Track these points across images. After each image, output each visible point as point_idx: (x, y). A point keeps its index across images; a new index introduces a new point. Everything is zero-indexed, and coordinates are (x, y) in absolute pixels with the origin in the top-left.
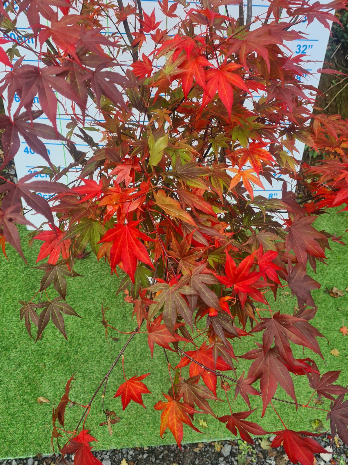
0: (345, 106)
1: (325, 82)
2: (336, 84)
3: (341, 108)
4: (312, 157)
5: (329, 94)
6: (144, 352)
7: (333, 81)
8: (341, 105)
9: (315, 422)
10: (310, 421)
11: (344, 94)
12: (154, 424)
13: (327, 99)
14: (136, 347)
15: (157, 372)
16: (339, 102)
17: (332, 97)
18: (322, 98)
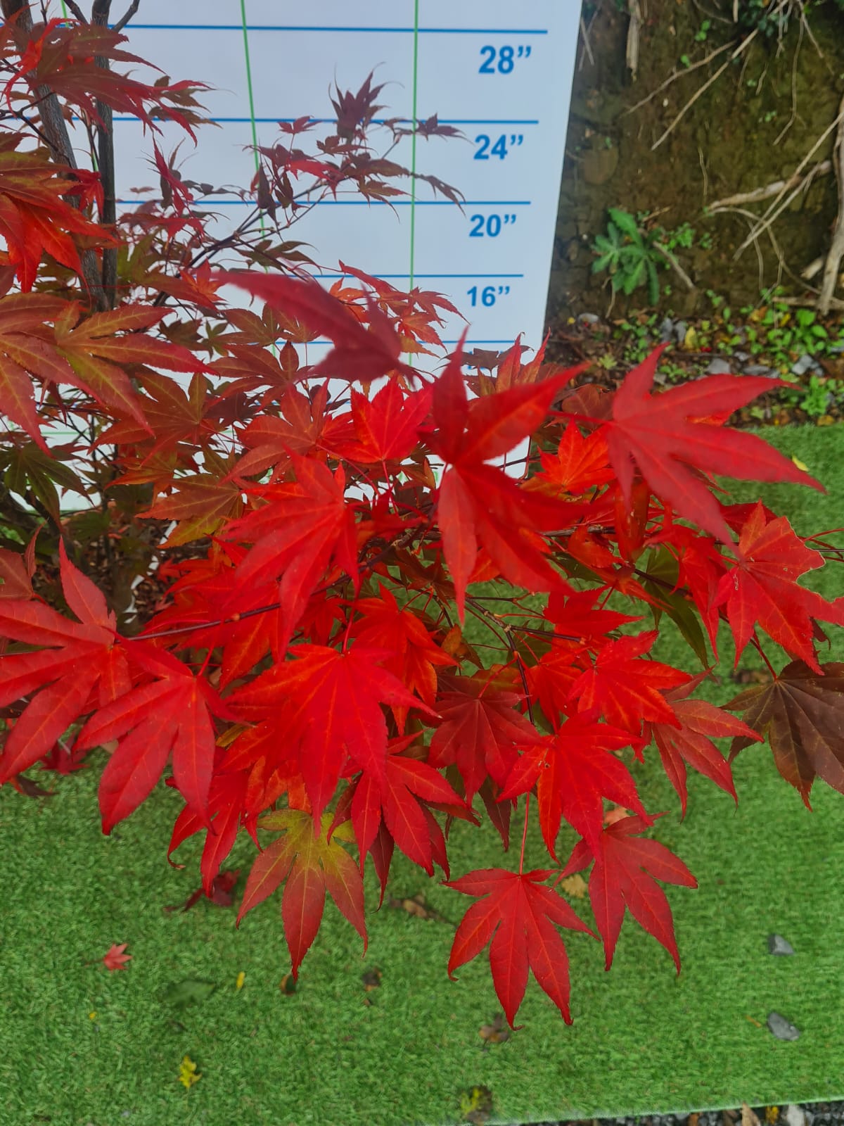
0: (723, 136)
1: (660, 60)
2: (692, 67)
3: (707, 141)
4: (621, 292)
5: (671, 99)
6: (40, 877)
7: (685, 59)
8: (707, 132)
9: (471, 1096)
10: (460, 1091)
11: (718, 99)
12: (21, 1093)
13: (668, 113)
14: (17, 864)
15: (61, 940)
16: (701, 123)
17: (680, 109)
18: (652, 111)
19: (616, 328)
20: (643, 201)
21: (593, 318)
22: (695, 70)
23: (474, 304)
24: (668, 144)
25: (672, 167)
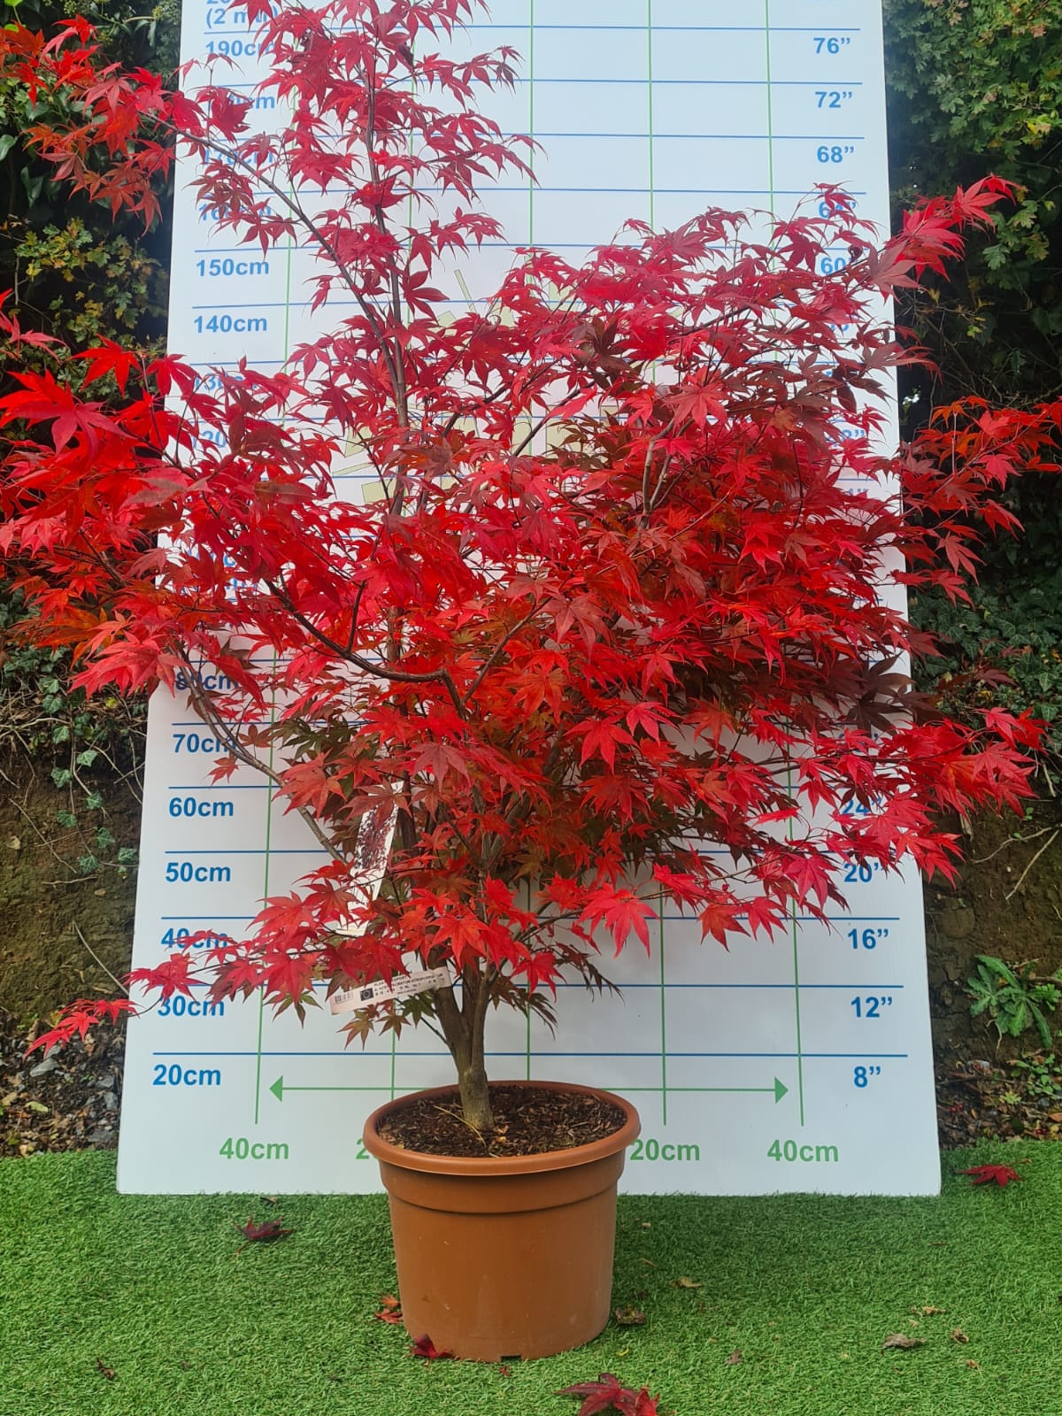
4: (1008, 1035)
5: (1014, 867)
18: (997, 877)
21: (985, 1064)
23: (855, 946)
25: (1031, 924)
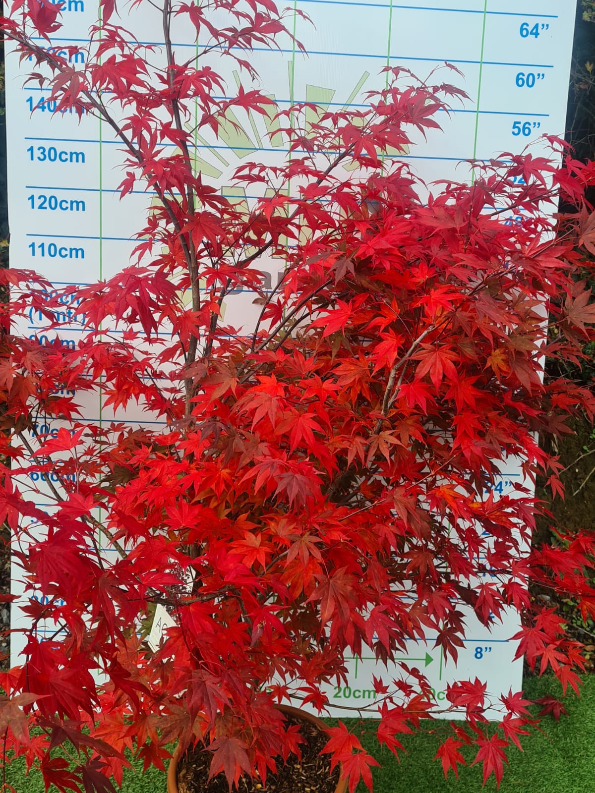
5: (580, 469)
7: (585, 448)
13: (579, 476)
17: (586, 474)
18: (569, 475)
19: (562, 604)
20: (571, 526)
22: (592, 454)
24: (582, 493)
25: (586, 506)
